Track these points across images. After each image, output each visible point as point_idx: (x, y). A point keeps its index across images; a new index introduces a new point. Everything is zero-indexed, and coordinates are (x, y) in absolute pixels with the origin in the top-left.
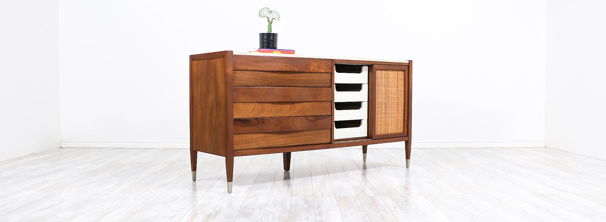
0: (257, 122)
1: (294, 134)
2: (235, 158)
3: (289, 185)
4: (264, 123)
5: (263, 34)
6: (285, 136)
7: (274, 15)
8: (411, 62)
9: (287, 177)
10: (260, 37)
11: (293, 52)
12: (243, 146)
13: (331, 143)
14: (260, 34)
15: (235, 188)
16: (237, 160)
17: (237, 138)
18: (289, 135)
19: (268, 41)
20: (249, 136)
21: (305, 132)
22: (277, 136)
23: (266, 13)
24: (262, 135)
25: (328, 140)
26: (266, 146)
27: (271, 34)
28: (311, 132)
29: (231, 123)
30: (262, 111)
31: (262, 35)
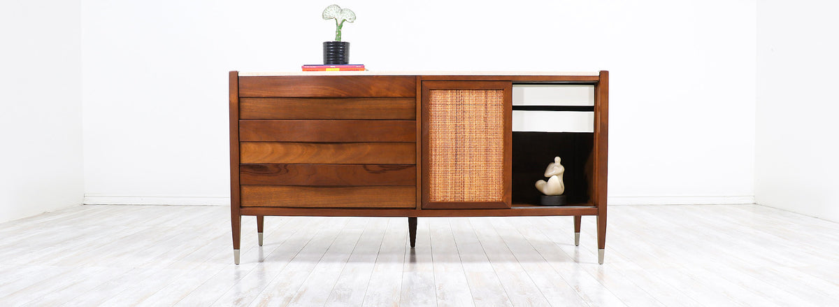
0: (276, 169)
2: (243, 217)
4: (288, 171)
5: (328, 43)
7: (346, 16)
8: (604, 75)
10: (324, 46)
11: (362, 67)
12: (256, 202)
14: (324, 43)
17: (245, 190)
19: (336, 52)
20: (265, 189)
23: (333, 13)
24: (285, 189)
25: (410, 204)
27: (340, 42)
30: (286, 154)
31: (327, 45)
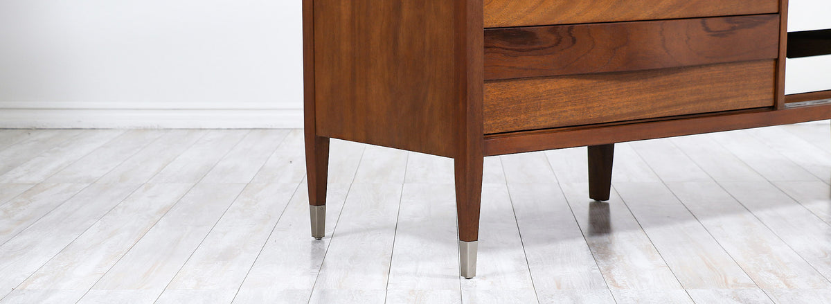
0: (553, 38)
1: (662, 80)
3: (601, 253)
4: (574, 41)
6: (635, 85)
9: (600, 225)
12: (508, 121)
13: (773, 108)
15: (484, 261)
16: (492, 165)
17: (492, 93)
18: (650, 83)
20: (528, 88)
21: (696, 74)
22: (611, 87)
24: (566, 83)
25: (766, 99)
26: (577, 118)
28: (716, 71)
29: (477, 43)
